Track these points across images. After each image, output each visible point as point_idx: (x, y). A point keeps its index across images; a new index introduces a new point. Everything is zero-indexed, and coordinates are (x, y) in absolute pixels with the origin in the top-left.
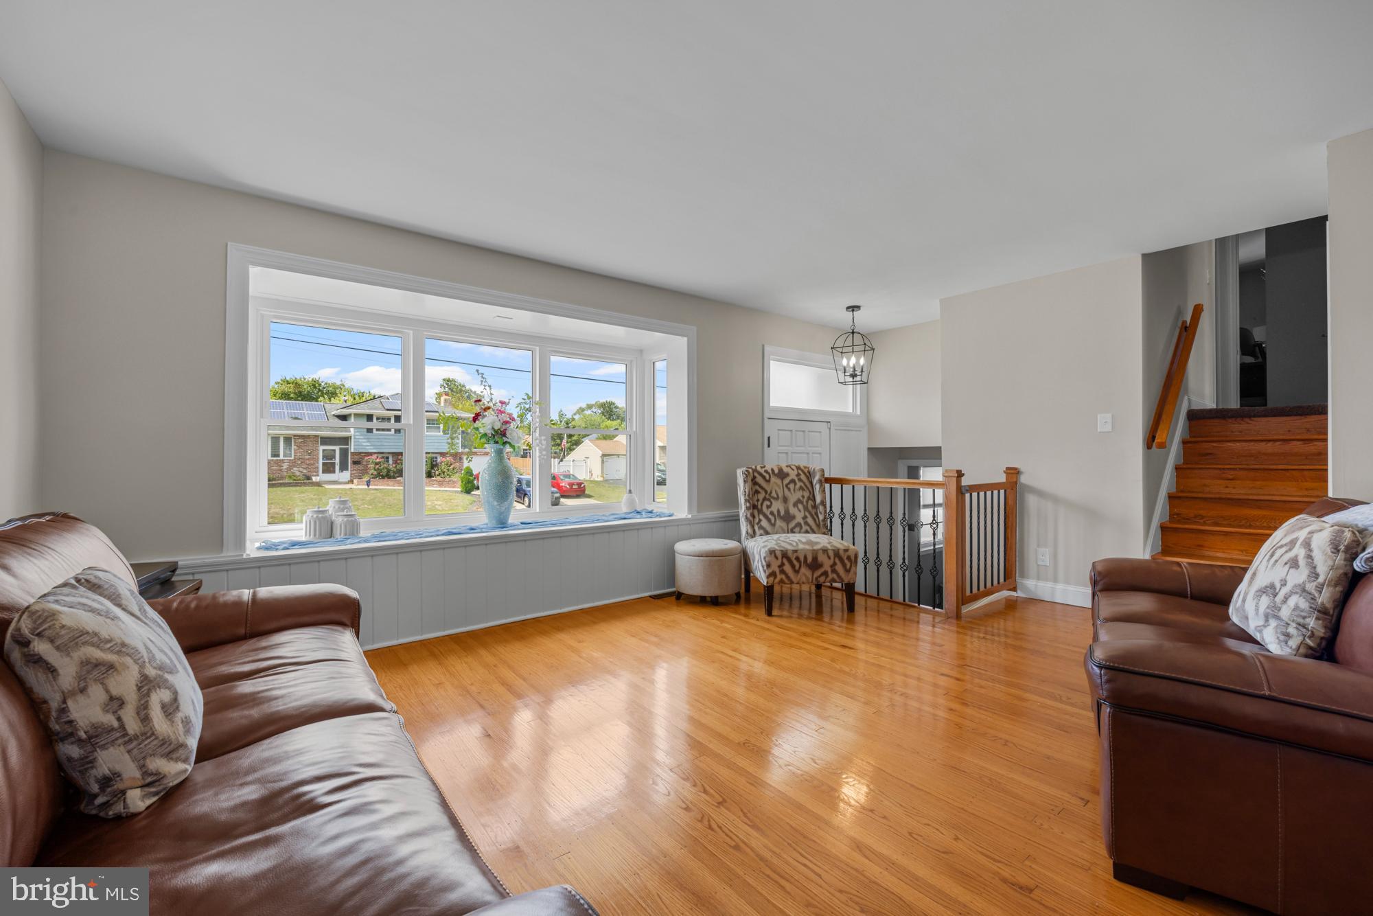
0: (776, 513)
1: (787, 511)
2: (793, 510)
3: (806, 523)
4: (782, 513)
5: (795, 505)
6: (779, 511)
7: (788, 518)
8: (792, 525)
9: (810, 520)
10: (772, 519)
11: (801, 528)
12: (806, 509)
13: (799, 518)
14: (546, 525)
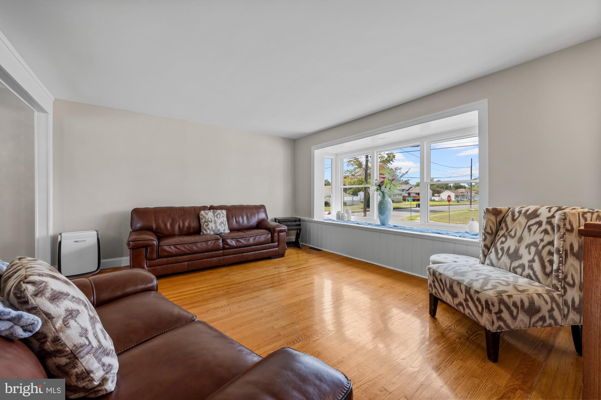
0: (506, 249)
1: (517, 250)
2: (523, 251)
3: (531, 268)
4: (511, 251)
5: (528, 246)
6: (509, 249)
7: (515, 256)
8: (516, 264)
9: (537, 266)
10: (500, 253)
11: (524, 270)
12: (539, 253)
13: (526, 259)
14: (404, 229)
